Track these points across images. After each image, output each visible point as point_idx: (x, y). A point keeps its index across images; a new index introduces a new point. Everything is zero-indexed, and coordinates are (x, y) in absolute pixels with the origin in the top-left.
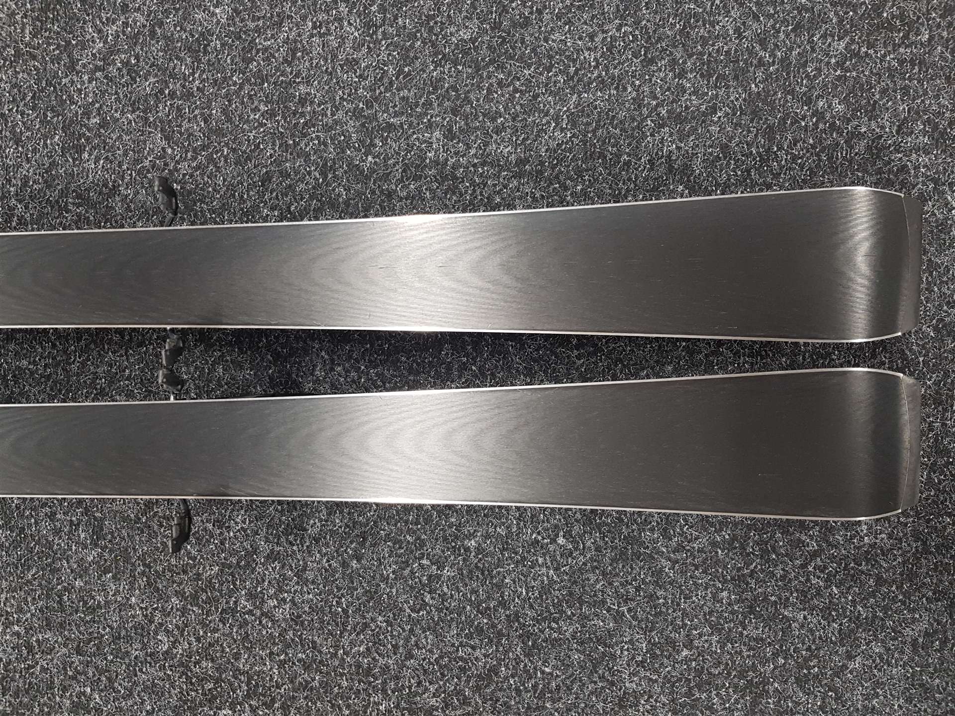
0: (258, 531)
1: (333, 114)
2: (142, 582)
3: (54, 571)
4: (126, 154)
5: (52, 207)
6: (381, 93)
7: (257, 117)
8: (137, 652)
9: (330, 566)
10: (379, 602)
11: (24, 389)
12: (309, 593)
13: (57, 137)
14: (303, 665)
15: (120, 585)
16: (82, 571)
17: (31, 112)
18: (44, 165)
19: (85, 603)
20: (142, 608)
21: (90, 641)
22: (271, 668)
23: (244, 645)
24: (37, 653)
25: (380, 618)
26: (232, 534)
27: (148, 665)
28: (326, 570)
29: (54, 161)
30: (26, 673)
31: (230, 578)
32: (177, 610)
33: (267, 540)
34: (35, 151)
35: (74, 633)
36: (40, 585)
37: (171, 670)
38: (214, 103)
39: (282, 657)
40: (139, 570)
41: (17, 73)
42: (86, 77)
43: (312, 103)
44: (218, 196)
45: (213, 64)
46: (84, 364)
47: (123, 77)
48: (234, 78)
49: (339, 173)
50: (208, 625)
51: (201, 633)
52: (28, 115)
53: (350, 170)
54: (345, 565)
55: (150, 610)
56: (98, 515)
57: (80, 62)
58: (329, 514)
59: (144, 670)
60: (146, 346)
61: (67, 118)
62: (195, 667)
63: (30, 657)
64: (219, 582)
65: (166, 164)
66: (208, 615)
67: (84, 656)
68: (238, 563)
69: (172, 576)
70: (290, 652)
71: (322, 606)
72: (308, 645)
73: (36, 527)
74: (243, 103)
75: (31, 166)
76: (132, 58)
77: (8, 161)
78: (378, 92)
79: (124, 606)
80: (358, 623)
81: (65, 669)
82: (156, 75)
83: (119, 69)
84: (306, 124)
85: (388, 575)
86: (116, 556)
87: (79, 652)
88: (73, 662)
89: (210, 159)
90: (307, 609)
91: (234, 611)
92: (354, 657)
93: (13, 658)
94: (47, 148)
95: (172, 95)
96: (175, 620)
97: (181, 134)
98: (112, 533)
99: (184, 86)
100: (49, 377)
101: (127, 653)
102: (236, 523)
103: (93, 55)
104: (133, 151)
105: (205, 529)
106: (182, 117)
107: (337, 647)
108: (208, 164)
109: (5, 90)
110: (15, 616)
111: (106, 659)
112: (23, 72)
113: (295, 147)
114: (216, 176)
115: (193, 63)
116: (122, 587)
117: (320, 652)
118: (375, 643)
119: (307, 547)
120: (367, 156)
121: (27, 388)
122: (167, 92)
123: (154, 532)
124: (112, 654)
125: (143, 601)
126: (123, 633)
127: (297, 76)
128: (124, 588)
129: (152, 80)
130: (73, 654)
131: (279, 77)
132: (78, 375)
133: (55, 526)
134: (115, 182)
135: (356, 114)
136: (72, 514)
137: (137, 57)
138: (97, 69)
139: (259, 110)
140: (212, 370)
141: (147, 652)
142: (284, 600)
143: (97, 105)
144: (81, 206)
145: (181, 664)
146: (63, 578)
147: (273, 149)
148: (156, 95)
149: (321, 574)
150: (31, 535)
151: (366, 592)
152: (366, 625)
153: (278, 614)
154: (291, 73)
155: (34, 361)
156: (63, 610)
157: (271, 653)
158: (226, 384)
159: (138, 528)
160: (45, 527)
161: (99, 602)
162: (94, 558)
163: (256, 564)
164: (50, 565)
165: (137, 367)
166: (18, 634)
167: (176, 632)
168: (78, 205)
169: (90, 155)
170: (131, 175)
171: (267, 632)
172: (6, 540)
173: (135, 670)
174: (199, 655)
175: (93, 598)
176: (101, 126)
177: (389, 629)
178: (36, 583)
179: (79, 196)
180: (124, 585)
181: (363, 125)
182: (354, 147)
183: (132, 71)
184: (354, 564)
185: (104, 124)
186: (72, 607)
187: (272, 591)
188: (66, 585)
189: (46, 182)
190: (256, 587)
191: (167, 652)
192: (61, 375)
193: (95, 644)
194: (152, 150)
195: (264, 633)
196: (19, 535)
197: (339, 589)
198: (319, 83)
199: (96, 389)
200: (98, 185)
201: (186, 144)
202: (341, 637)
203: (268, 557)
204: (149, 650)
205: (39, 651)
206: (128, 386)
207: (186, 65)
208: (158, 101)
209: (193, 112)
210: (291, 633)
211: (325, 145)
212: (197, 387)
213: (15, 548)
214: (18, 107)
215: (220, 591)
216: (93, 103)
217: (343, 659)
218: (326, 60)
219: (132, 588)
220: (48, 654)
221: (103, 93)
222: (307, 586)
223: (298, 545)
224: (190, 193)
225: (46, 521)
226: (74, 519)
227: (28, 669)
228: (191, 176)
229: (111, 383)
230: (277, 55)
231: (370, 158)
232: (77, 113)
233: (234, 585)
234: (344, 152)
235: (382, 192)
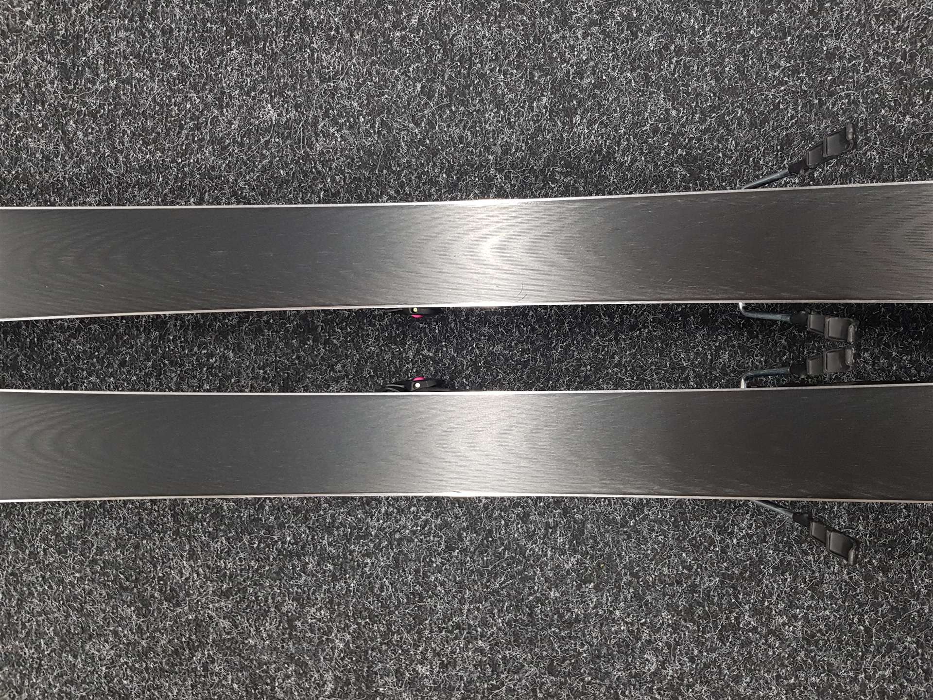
0: (765, 537)
1: (866, 70)
2: (629, 593)
3: (525, 580)
4: (623, 117)
5: (537, 177)
6: (923, 46)
7: (777, 74)
8: (619, 673)
9: (851, 578)
10: (908, 620)
11: (498, 376)
12: (825, 609)
13: (545, 99)
14: (816, 690)
15: (602, 596)
16: (558, 580)
17: (515, 71)
18: (528, 130)
19: (561, 616)
20: (627, 623)
21: (564, 659)
22: (778, 693)
23: (745, 666)
24: (502, 673)
25: (909, 639)
26: (735, 541)
27: (632, 687)
28: (847, 584)
29: (540, 126)
30: (490, 693)
31: (731, 591)
32: (668, 626)
33: (776, 549)
34: (518, 115)
35: (546, 651)
36: (509, 595)
37: (659, 694)
38: (727, 60)
39: (792, 681)
40: (624, 580)
41: (501, 29)
42: (581, 32)
43: (840, 59)
44: (729, 162)
45: (727, 16)
46: (566, 350)
47: (622, 32)
48: (751, 32)
49: (872, 134)
50: (703, 644)
51: (696, 652)
52: (512, 74)
53: (885, 131)
54: (868, 578)
55: (636, 626)
56: (579, 517)
57: (574, 16)
58: (851, 520)
59: (627, 693)
60: (640, 330)
61: (557, 78)
62: (688, 691)
63: (495, 676)
64: (719, 594)
65: (670, 128)
66: (704, 632)
67: (556, 676)
68: (741, 574)
69: (664, 586)
70: (802, 675)
71: (840, 624)
72: (823, 667)
73: (505, 529)
74: (760, 59)
75: (513, 133)
76: (634, 12)
77: (487, 126)
78: (919, 44)
79: (607, 620)
80: (883, 644)
81: (534, 690)
82: (660, 30)
83: (617, 23)
84: (833, 81)
85: (919, 591)
86: (599, 564)
87: (551, 670)
88: (543, 683)
89: (721, 121)
90: (822, 627)
91: (735, 628)
92: (878, 682)
93: (475, 676)
94: (532, 111)
95: (679, 51)
96: (664, 638)
97: (688, 94)
98: (594, 538)
99: (691, 41)
100: (525, 364)
101: (608, 674)
102: (741, 529)
103: (590, 7)
104: (632, 113)
105: (703, 535)
106: (689, 75)
107: (857, 671)
108: (719, 126)
109: (487, 47)
110: (479, 629)
111: (583, 680)
112: (509, 27)
113: (821, 107)
114: (727, 140)
115: (704, 15)
116: (605, 599)
117: (837, 676)
118: (902, 667)
119: (825, 557)
120: (904, 116)
121: (500, 376)
122: (672, 48)
123: (643, 537)
124: (589, 674)
125: (629, 615)
126: (604, 651)
127: (823, 29)
128: (607, 600)
129: (655, 35)
130: (545, 674)
131: (803, 30)
132: (559, 361)
133: (528, 529)
134: (609, 147)
135: (893, 69)
136: (548, 516)
137: (639, 9)
138: (593, 23)
139: (779, 67)
140: (716, 356)
141: (631, 672)
142: (795, 617)
143: (592, 63)
144: (571, 176)
145: (671, 686)
146: (536, 588)
147: (794, 109)
148: (660, 51)
149: (841, 589)
150: (500, 538)
151: (893, 608)
152: (891, 647)
153: (788, 631)
154: (818, 25)
155: (510, 346)
156: (534, 625)
157: (778, 676)
158: (731, 372)
159: (625, 532)
160: (517, 530)
161: (577, 615)
162: (573, 565)
163: (763, 576)
164: (520, 573)
165: (628, 352)
166: (481, 651)
167: (666, 651)
168: (567, 175)
169: (582, 118)
170: (628, 140)
171: (774, 653)
172: (471, 544)
173: (616, 692)
174: (693, 677)
175: (569, 610)
176: (595, 86)
177: (920, 651)
178: (504, 592)
179: (567, 165)
180: (606, 598)
181: (901, 82)
182: (890, 107)
183: (633, 25)
184: (880, 577)
185: (599, 84)
186: (545, 621)
187: (781, 606)
188: (538, 595)
189: (530, 149)
190: (763, 602)
191: (655, 674)
192: (540, 361)
193: (570, 664)
194: (653, 112)
195: (770, 653)
196: (486, 538)
197: (861, 605)
198: (850, 36)
199: (579, 377)
200: (591, 152)
201: (693, 105)
202: (862, 659)
203: (776, 568)
204: (634, 671)
205: (505, 670)
206: (617, 374)
207: (696, 18)
208: (662, 58)
209: (702, 70)
210: (802, 654)
211: (855, 103)
212: (698, 375)
213: (481, 553)
214: (501, 66)
215: (720, 605)
216: (587, 62)
217: (865, 685)
218: (858, 11)
219: (616, 599)
220: (515, 673)
221: (599, 49)
222: (823, 601)
223: (813, 554)
224: (696, 159)
225: (518, 524)
226: (550, 521)
227: (491, 689)
228: (699, 140)
229: (597, 370)
230: (801, 6)
231: (908, 118)
232: (568, 72)
233: (736, 598)
234: (877, 112)
235: (921, 155)
